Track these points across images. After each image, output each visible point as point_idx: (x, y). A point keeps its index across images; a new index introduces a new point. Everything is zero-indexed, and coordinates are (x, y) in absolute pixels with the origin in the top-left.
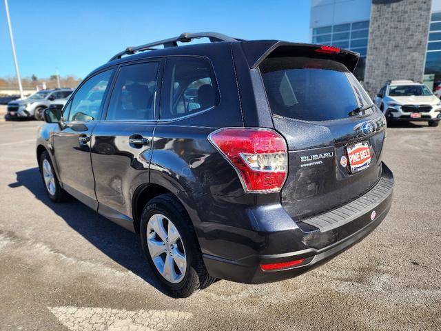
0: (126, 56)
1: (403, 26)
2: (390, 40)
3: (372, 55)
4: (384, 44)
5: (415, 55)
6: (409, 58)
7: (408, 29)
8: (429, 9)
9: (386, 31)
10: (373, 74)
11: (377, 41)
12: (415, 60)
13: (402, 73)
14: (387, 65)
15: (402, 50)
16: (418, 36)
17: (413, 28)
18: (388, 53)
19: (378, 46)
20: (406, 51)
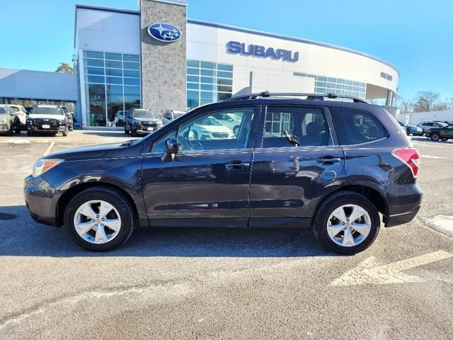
0: (261, 98)
1: (169, 66)
2: (160, 76)
3: (147, 86)
4: (155, 79)
5: (180, 91)
6: (175, 93)
7: (172, 70)
8: (185, 57)
9: (156, 68)
10: (150, 103)
11: (150, 75)
12: (179, 95)
13: (172, 105)
14: (160, 96)
15: (169, 86)
16: (180, 77)
17: (175, 69)
18: (159, 86)
19: (152, 80)
20: (173, 87)
